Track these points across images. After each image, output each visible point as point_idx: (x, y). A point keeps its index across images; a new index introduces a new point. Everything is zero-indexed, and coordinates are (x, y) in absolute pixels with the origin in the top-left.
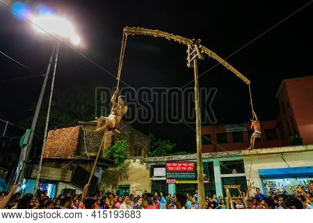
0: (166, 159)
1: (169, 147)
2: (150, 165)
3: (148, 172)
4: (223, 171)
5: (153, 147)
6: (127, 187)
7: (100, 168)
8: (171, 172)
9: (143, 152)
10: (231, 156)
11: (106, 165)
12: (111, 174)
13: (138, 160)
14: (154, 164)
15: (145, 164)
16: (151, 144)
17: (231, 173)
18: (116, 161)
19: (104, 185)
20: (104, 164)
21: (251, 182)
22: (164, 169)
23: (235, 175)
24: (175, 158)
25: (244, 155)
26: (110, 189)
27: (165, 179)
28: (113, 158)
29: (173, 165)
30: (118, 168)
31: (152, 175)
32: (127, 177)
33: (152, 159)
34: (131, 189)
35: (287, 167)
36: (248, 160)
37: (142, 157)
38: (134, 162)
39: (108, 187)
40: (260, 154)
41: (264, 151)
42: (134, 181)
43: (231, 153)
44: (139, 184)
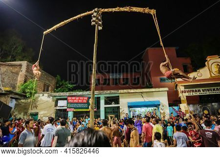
0: (68, 94)
1: (70, 86)
2: (55, 98)
3: (54, 103)
4: (106, 103)
5: (58, 85)
6: (37, 114)
7: (14, 100)
8: (71, 103)
9: (50, 88)
10: (112, 93)
11: (20, 98)
12: (23, 104)
13: (46, 95)
14: (59, 98)
15: (51, 97)
16: (57, 83)
17: (111, 104)
18: (28, 95)
19: (16, 113)
20: (17, 96)
21: (122, 110)
22: (66, 101)
23: (113, 105)
24: (74, 93)
25: (120, 93)
26: (21, 116)
27: (66, 108)
28: (26, 93)
29: (73, 98)
30: (29, 100)
31: (56, 105)
32: (36, 107)
33: (57, 94)
34: (39, 116)
35: (143, 101)
36: (122, 96)
37: (50, 92)
38: (43, 96)
39: (20, 114)
40: (129, 93)
41: (132, 91)
42: (42, 109)
43: (112, 91)
44: (46, 112)
